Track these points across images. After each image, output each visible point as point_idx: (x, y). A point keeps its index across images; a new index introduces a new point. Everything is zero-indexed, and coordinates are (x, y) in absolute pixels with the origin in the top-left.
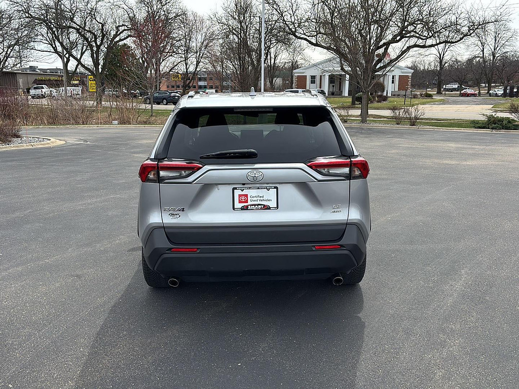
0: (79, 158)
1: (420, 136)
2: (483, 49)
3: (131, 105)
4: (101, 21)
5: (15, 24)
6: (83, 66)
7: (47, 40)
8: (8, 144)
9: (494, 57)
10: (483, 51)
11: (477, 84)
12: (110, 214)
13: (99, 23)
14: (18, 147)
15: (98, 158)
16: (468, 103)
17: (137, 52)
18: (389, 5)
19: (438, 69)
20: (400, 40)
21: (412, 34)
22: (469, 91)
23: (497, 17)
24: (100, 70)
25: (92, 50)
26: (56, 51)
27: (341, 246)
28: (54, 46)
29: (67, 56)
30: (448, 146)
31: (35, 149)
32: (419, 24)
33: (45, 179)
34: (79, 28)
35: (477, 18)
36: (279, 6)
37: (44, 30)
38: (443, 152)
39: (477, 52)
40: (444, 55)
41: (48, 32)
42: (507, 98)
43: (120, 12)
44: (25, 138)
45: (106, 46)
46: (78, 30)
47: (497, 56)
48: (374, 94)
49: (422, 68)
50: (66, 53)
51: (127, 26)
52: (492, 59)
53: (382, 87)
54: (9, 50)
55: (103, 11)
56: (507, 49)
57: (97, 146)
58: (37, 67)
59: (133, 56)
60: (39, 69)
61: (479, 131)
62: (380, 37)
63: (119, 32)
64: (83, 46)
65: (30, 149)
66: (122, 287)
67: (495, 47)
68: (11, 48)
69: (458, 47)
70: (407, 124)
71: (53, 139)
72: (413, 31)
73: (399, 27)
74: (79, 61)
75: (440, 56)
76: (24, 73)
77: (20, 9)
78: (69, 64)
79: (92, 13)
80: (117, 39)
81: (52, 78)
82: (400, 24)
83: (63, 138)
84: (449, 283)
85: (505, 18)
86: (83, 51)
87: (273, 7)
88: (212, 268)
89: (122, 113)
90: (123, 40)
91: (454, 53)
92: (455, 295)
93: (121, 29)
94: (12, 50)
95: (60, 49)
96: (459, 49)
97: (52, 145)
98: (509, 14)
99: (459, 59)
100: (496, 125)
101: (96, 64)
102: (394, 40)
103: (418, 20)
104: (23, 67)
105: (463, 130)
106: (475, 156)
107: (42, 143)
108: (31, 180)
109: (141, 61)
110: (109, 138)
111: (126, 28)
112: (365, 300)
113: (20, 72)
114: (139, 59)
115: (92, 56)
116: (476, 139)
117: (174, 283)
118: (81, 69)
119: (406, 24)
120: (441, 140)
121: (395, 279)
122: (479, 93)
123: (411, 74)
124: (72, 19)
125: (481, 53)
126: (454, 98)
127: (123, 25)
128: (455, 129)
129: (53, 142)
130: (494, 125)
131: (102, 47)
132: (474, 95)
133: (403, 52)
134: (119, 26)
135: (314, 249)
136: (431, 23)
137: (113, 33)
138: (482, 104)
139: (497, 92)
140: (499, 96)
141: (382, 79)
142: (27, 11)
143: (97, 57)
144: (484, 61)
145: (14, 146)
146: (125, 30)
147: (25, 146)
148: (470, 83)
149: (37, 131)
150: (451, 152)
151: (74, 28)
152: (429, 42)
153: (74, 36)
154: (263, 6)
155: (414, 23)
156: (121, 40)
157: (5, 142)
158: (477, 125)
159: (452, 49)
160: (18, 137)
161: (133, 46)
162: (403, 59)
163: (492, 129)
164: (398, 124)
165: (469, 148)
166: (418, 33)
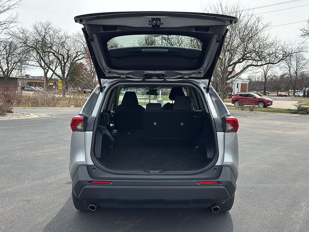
0: (46, 125)
1: (256, 117)
2: (290, 70)
3: (82, 97)
4: (67, 49)
5: (19, 51)
6: (56, 74)
7: (36, 60)
8: (4, 116)
9: (296, 74)
10: (290, 71)
11: (287, 89)
12: (59, 158)
13: (66, 49)
14: (10, 118)
15: (58, 125)
16: (283, 100)
17: (88, 67)
18: (236, 41)
19: (264, 80)
20: (242, 61)
21: (250, 58)
22: (283, 93)
23: (300, 50)
24: (65, 77)
25: (61, 65)
26: (41, 66)
27: (219, 182)
28: (40, 63)
29: (47, 69)
30: (275, 123)
31: (20, 119)
32: (254, 53)
33: (22, 136)
34: (54, 52)
35: (288, 50)
36: (171, 41)
37: (35, 54)
38: (273, 126)
39: (287, 71)
40: (267, 72)
41: (37, 55)
42: (305, 98)
43: (79, 44)
44: (15, 113)
45: (70, 63)
46: (54, 53)
47: (298, 74)
48: (226, 94)
49: (254, 80)
50: (47, 67)
51: (82, 52)
52: (295, 75)
53: (231, 90)
54: (14, 65)
55: (69, 43)
56: (304, 70)
57: (59, 119)
58: (30, 75)
59: (86, 69)
60: (31, 77)
61: (292, 115)
62: (230, 60)
63: (78, 55)
64: (57, 63)
65: (17, 119)
66: (58, 210)
67: (297, 69)
68: (16, 64)
69: (275, 68)
70: (248, 110)
71: (32, 114)
72: (250, 57)
73: (241, 54)
74: (54, 71)
75: (265, 73)
76: (22, 79)
77: (22, 41)
78: (48, 73)
79: (63, 44)
80: (76, 59)
81: (38, 81)
82: (242, 53)
83: (39, 114)
84: (294, 213)
85: (304, 50)
86: (57, 66)
87: (168, 42)
88: (121, 197)
89: (77, 101)
90: (80, 59)
91: (273, 72)
92: (301, 222)
93: (79, 53)
94: (16, 65)
95: (43, 64)
96: (276, 69)
97: (31, 117)
98: (307, 48)
99: (276, 75)
100: (303, 112)
101: (63, 73)
102: (239, 62)
103: (253, 51)
104: (22, 75)
105: (282, 114)
106: (294, 129)
107: (25, 116)
108: (12, 137)
109: (90, 73)
110: (67, 114)
111: (82, 53)
112: (234, 224)
113: (20, 78)
114: (89, 71)
115: (61, 68)
116: (292, 120)
117: (92, 208)
118: (55, 77)
119: (246, 53)
120: (271, 120)
121: (255, 208)
122: (289, 94)
123: (248, 83)
124: (51, 47)
125: (289, 72)
126: (274, 97)
127: (80, 51)
128: (278, 114)
129: (32, 116)
130: (302, 112)
131: (67, 63)
132: (286, 96)
133: (244, 69)
134: (78, 52)
135: (198, 184)
136: (261, 53)
137: (74, 55)
138: (291, 101)
139: (299, 94)
140: (300, 97)
141: (231, 85)
142: (25, 43)
143: (64, 69)
144: (290, 76)
145: (8, 117)
146: (81, 54)
147: (14, 118)
148: (282, 89)
149: (24, 110)
150: (278, 127)
151: (52, 52)
152: (260, 63)
153: (52, 57)
154: (162, 41)
155: (250, 52)
156: (78, 60)
157: (2, 115)
158: (291, 112)
159: (272, 69)
160: (11, 112)
161: (85, 63)
162: (245, 72)
163: (301, 114)
164: (242, 110)
165: (289, 124)
166: (253, 58)
